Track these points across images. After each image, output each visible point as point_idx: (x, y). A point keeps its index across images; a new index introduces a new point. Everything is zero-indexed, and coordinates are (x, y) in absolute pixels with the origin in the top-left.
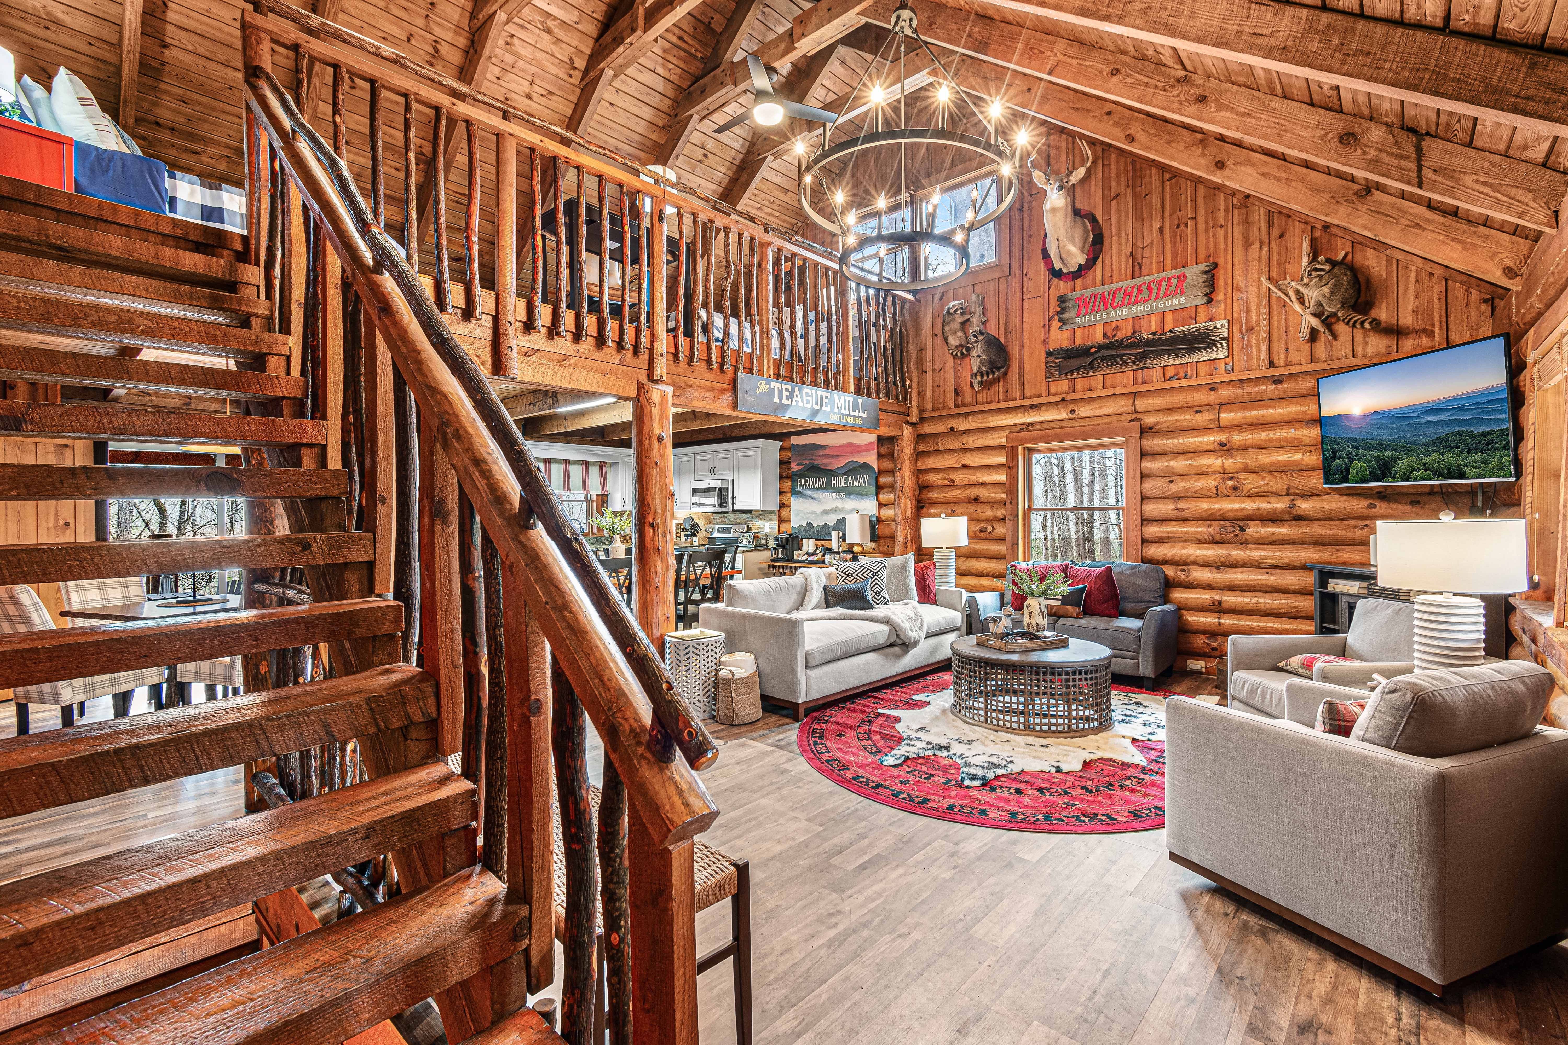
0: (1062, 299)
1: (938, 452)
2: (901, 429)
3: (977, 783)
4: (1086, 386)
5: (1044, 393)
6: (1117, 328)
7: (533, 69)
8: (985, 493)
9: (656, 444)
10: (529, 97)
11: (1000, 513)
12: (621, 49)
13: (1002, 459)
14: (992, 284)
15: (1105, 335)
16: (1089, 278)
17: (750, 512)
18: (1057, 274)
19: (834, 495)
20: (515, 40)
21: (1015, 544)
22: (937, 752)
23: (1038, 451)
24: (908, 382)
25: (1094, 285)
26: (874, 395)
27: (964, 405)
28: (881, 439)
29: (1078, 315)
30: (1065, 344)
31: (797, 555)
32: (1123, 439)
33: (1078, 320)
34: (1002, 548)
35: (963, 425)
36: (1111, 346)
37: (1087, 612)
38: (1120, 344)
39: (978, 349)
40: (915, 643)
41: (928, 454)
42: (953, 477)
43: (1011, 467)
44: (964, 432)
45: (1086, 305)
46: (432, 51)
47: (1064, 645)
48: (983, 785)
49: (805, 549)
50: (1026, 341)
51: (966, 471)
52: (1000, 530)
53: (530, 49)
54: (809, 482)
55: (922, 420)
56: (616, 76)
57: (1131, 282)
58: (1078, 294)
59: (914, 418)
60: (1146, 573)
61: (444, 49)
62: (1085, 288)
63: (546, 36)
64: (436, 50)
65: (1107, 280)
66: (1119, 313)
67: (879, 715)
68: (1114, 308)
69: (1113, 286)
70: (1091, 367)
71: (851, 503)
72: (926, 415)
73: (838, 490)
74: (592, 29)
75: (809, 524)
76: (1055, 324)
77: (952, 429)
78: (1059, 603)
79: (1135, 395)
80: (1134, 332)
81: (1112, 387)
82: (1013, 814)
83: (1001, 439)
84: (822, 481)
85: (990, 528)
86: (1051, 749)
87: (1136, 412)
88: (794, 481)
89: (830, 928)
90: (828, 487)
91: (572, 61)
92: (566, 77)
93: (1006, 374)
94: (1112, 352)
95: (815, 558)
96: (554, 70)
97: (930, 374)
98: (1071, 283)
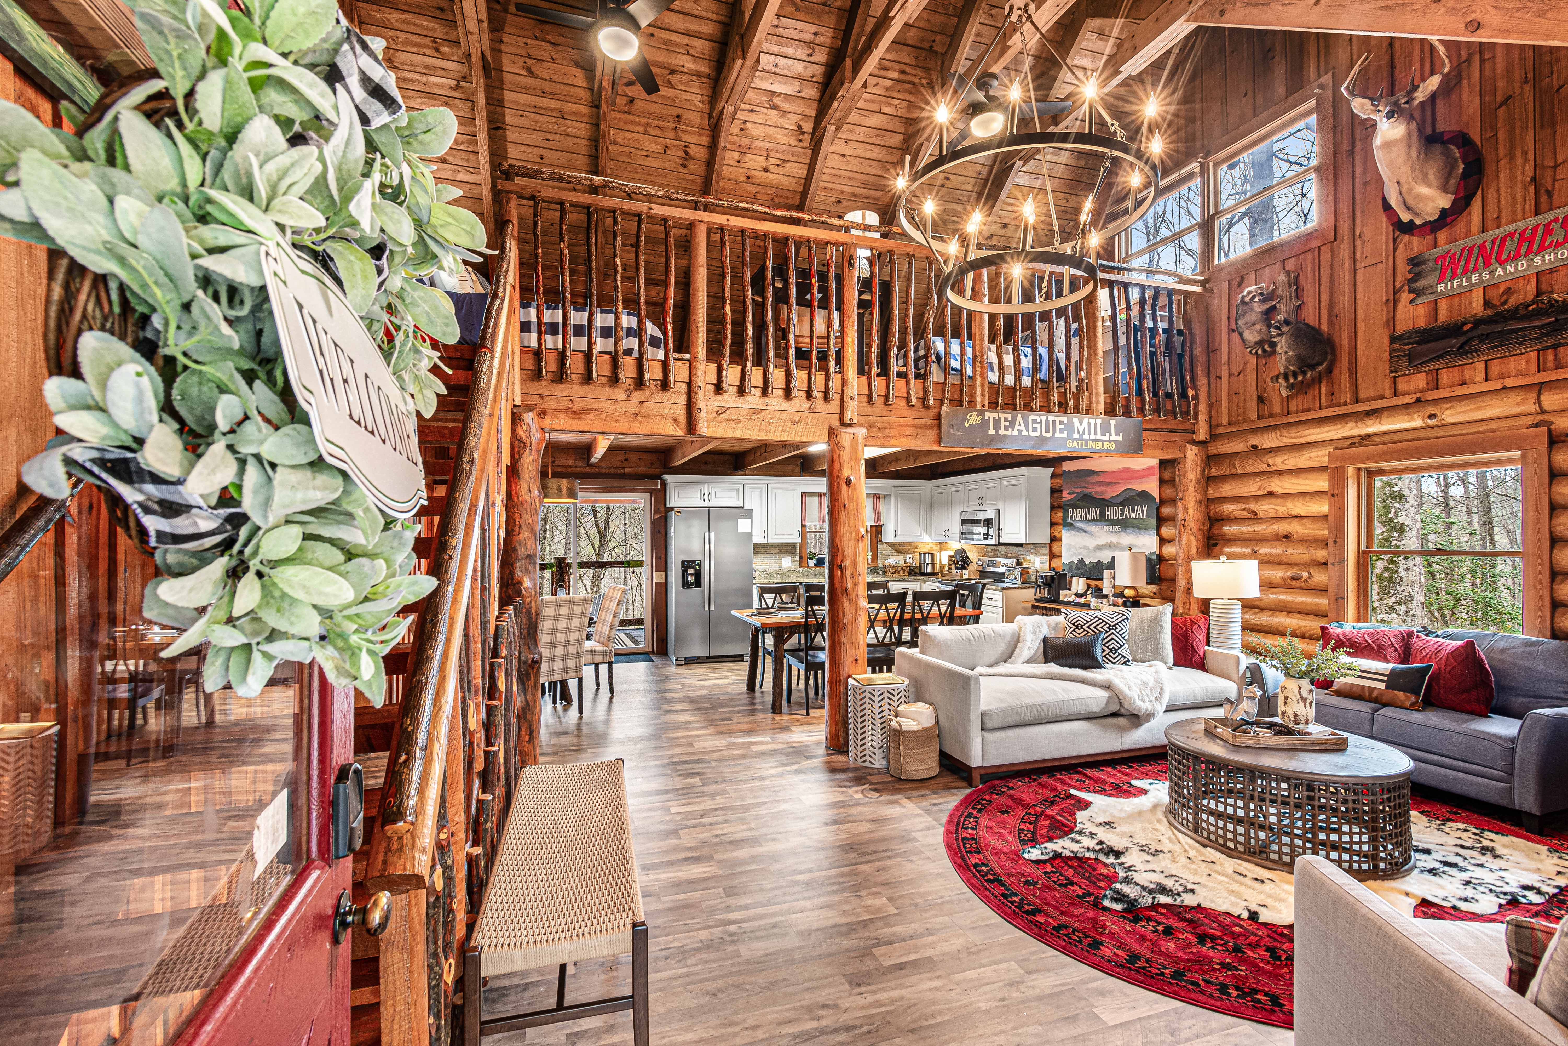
0: (1415, 262)
1: (1236, 476)
2: (1183, 449)
3: (1118, 907)
4: (1456, 380)
5: (1388, 393)
6: (1509, 291)
7: (767, 145)
8: (1295, 528)
9: (844, 487)
10: (766, 170)
11: (1320, 554)
12: (835, 104)
13: (1322, 483)
14: (1309, 256)
15: (1487, 304)
16: (1460, 227)
17: (1021, 545)
18: (1408, 228)
19: (1108, 528)
20: (748, 125)
21: (1340, 599)
22: (1101, 857)
23: (1382, 472)
24: (1191, 393)
25: (1468, 234)
26: (1135, 413)
27: (1271, 416)
28: (1163, 463)
29: (1440, 281)
30: (1421, 323)
31: (1064, 596)
32: (1518, 454)
33: (1441, 287)
34: (1323, 602)
35: (1267, 441)
36: (1499, 318)
37: (1430, 702)
38: (1515, 314)
39: (1282, 344)
40: (1149, 716)
41: (1223, 478)
42: (1253, 506)
43: (1336, 494)
44: (1270, 451)
45: (1454, 265)
46: (682, 154)
47: (1340, 747)
48: (1125, 910)
49: (1074, 590)
50: (1361, 326)
51: (1273, 500)
52: (1320, 577)
53: (762, 128)
54: (1080, 513)
55: (1213, 437)
56: (838, 129)
57: (1532, 221)
58: (1440, 251)
59: (1202, 434)
60: (1553, 654)
61: (693, 150)
62: (1452, 240)
63: (773, 112)
64: (687, 153)
65: (1489, 223)
66: (1510, 268)
67: (1071, 796)
68: (1502, 263)
69: (1501, 232)
70: (1463, 351)
71: (1127, 538)
72: (1221, 430)
73: (1113, 522)
74: (811, 92)
75: (1081, 561)
76: (1405, 297)
77: (1254, 447)
78: (1382, 686)
79: (1540, 387)
80: (1539, 293)
81: (1501, 377)
82: (1134, 957)
83: (1320, 456)
84: (1095, 512)
85: (1305, 575)
86: (1268, 887)
87: (1543, 412)
88: (1066, 512)
89: (812, 1019)
90: (1102, 519)
91: (799, 126)
92: (796, 143)
93: (1330, 371)
94: (1499, 328)
95: (1082, 600)
96: (785, 140)
97: (1225, 379)
98: (1429, 238)
